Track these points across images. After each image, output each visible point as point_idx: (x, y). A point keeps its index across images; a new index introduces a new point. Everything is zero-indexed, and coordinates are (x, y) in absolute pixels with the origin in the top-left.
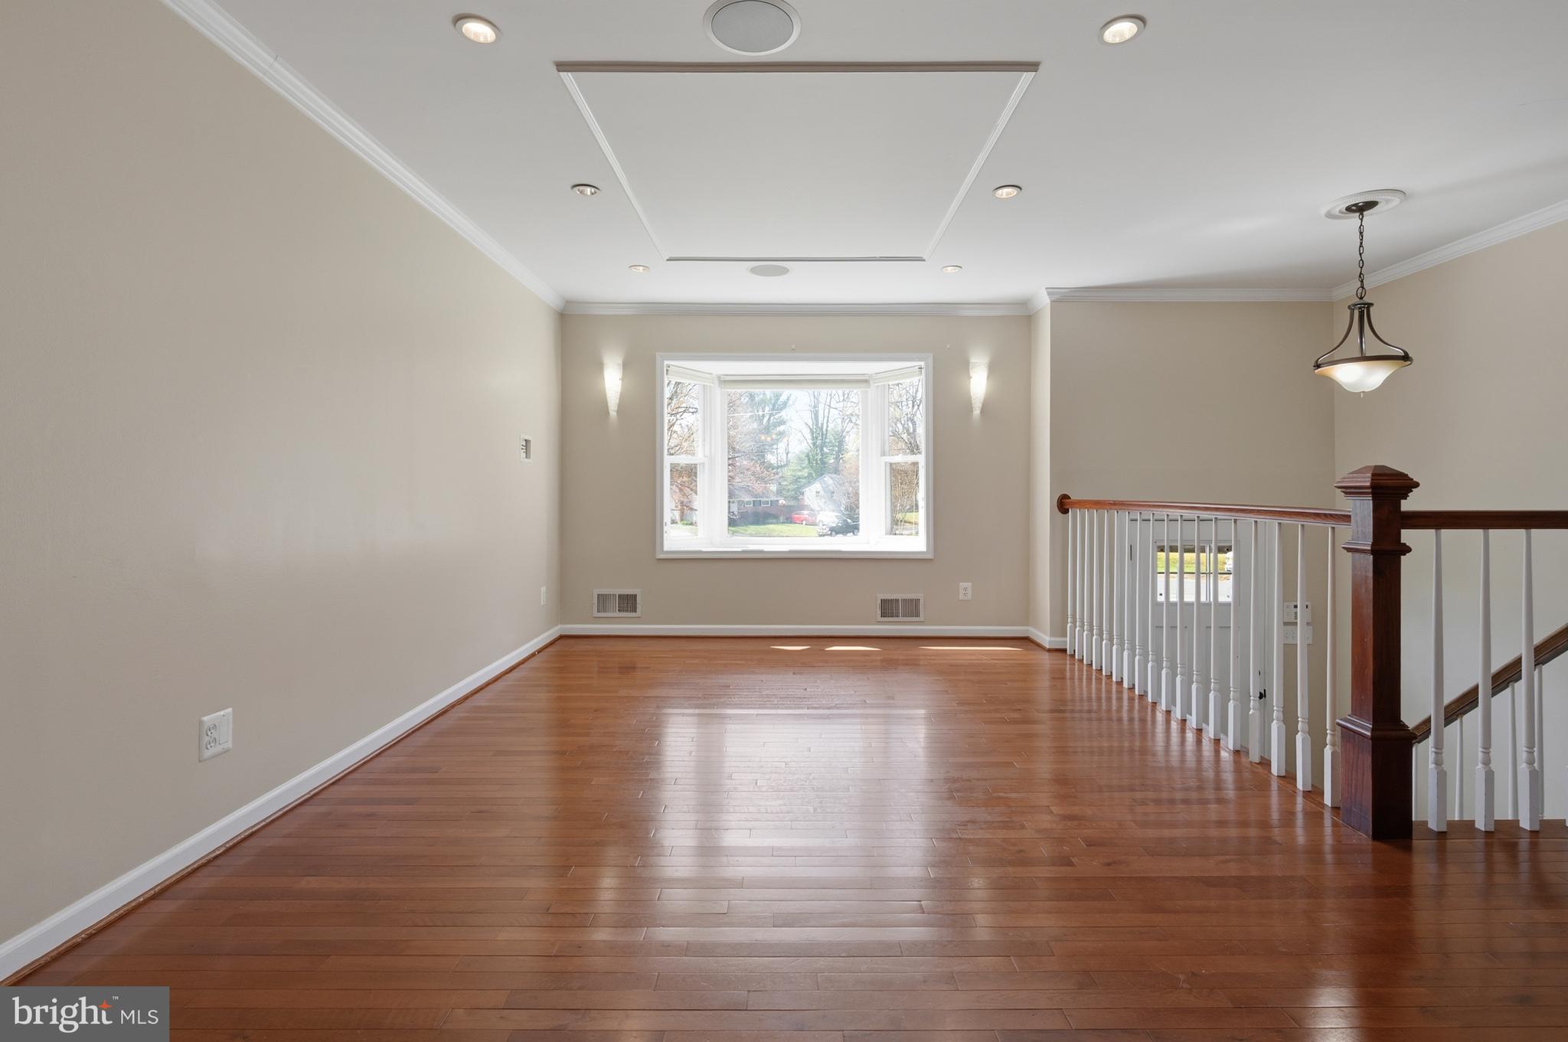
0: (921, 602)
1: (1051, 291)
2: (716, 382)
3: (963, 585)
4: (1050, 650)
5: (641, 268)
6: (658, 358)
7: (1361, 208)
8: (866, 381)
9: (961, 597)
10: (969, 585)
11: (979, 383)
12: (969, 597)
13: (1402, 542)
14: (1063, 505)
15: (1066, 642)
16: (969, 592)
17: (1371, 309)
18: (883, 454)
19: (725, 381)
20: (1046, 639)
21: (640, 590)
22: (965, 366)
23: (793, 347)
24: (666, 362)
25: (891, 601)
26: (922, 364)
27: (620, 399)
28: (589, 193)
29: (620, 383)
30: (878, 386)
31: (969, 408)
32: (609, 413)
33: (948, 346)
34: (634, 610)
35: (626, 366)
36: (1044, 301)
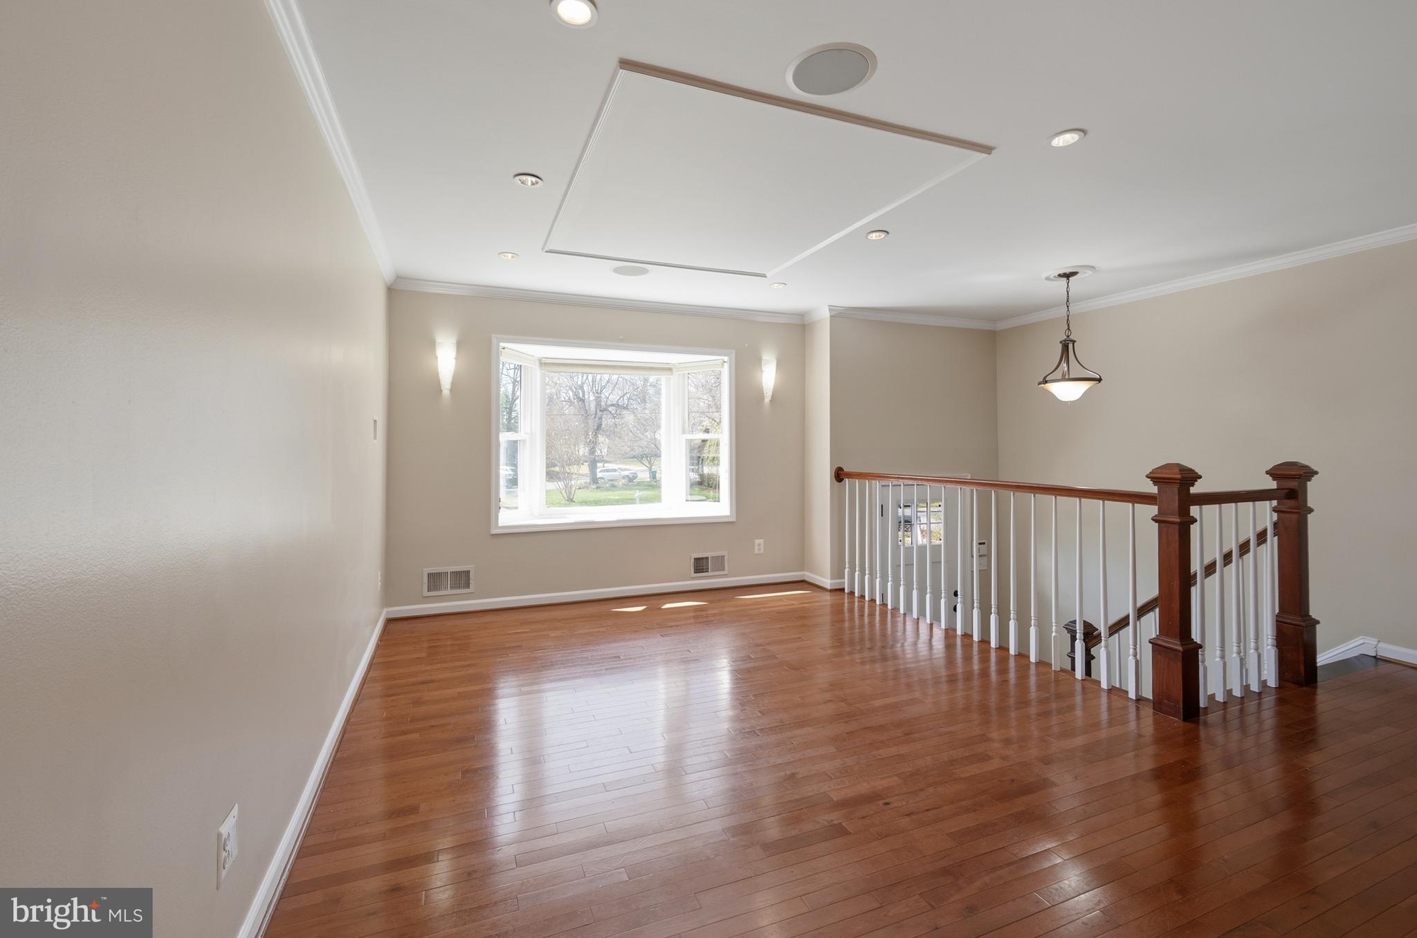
0: (726, 558)
1: (831, 308)
2: (537, 363)
3: (757, 541)
4: (831, 591)
5: (510, 255)
6: (494, 341)
7: (1067, 276)
8: (670, 369)
9: (756, 551)
10: (761, 541)
11: (768, 377)
12: (762, 552)
13: (1191, 515)
14: (839, 475)
15: (844, 583)
16: (762, 547)
17: (1075, 344)
18: (684, 432)
19: (543, 364)
20: (827, 582)
21: (473, 566)
22: (758, 361)
23: (621, 337)
24: (502, 344)
25: (702, 558)
26: (726, 359)
27: (453, 377)
28: (530, 184)
29: (454, 362)
30: (679, 374)
31: (761, 396)
32: (441, 391)
33: (746, 345)
34: (467, 585)
35: (460, 345)
36: (826, 314)
